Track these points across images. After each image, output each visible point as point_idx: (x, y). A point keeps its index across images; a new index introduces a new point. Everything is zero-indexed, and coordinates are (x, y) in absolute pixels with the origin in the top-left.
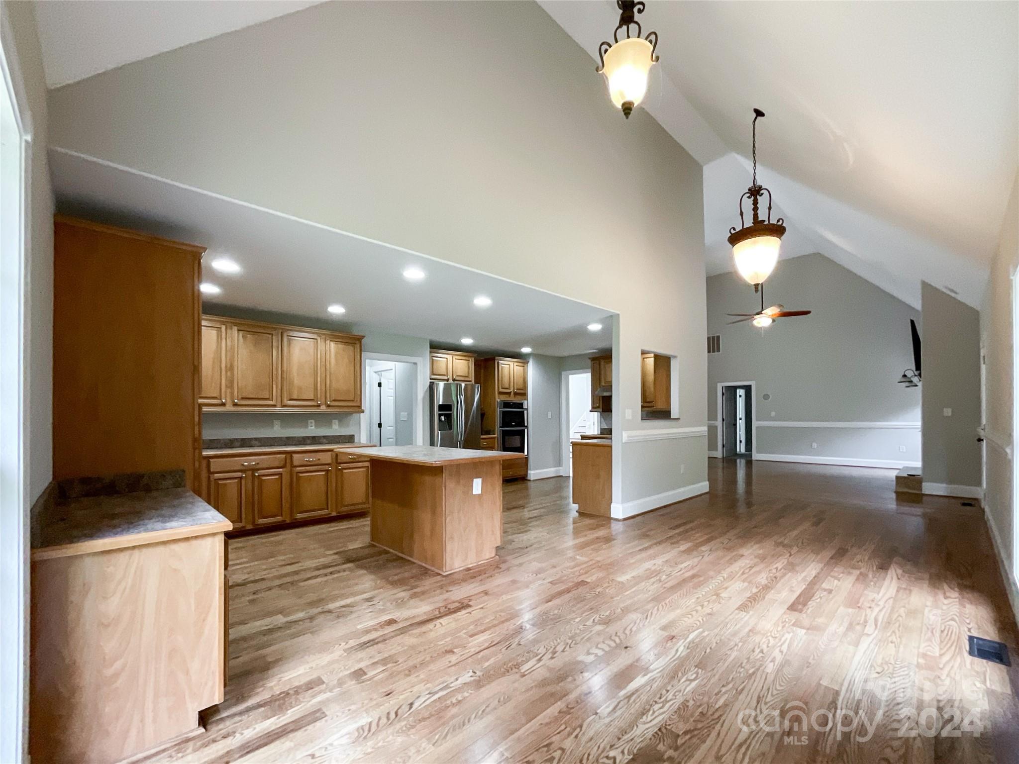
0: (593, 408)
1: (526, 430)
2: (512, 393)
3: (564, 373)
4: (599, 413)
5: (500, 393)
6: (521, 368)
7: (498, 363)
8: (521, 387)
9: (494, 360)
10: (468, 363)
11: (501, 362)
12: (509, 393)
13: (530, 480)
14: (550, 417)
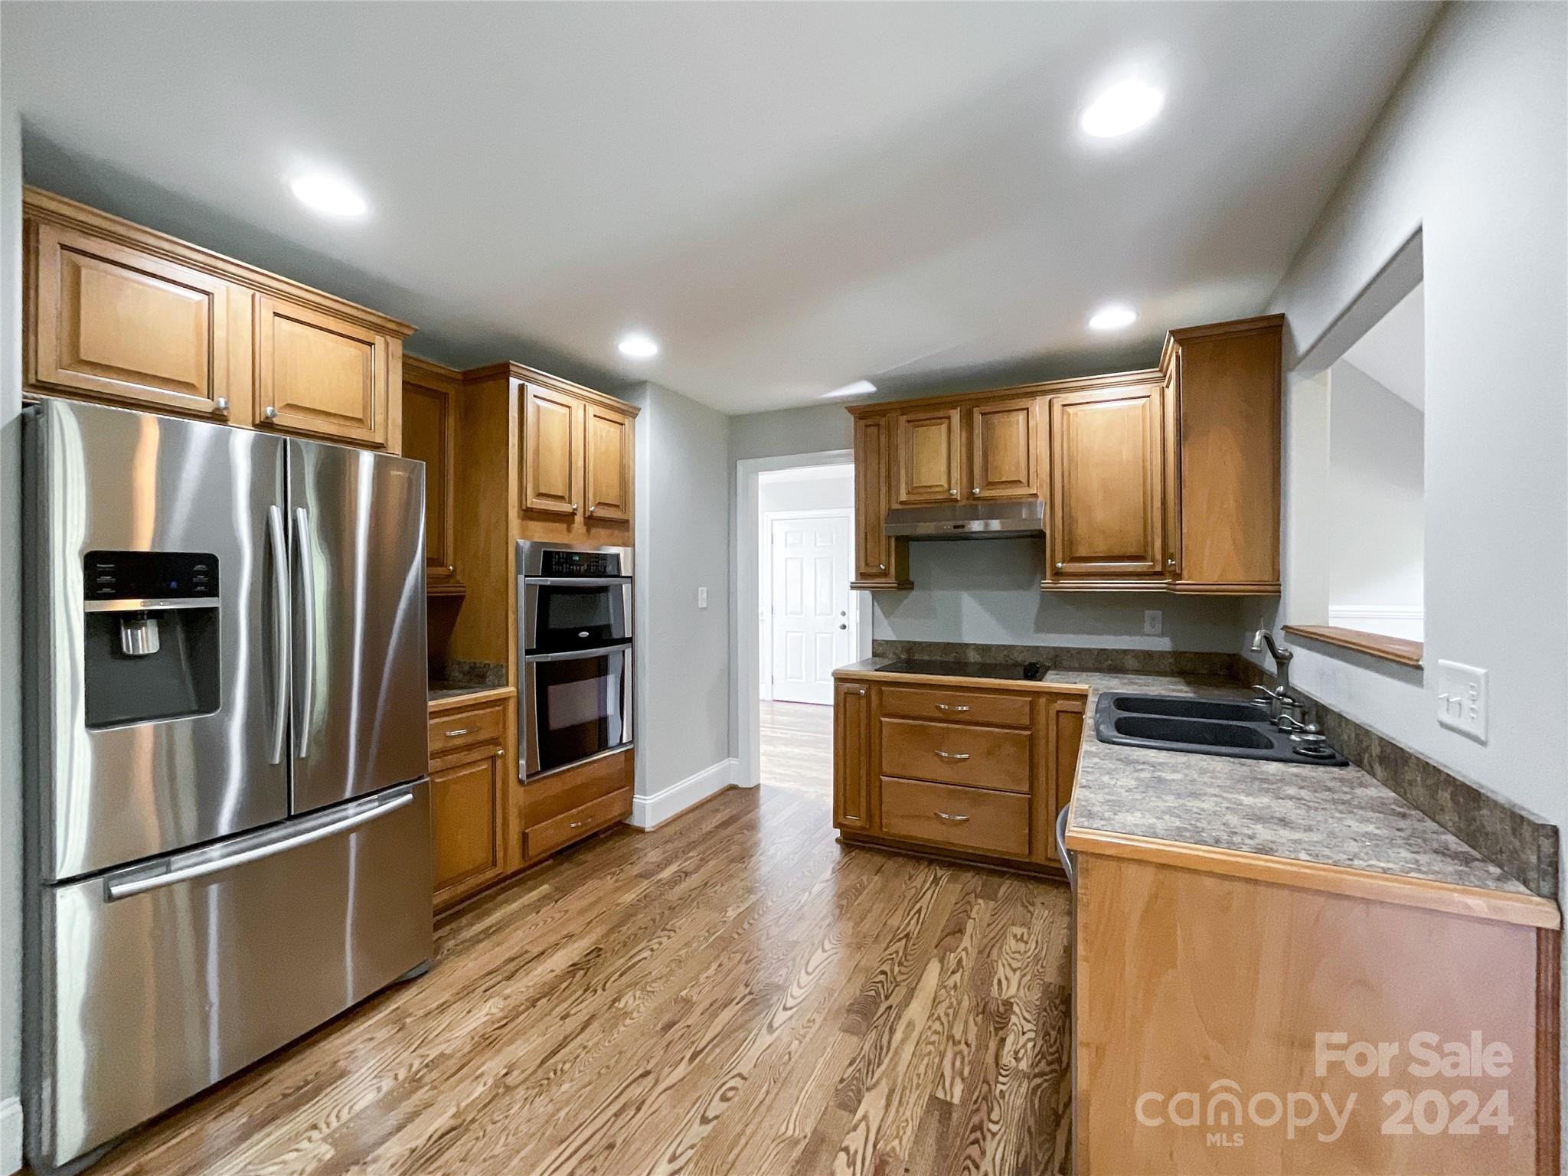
0: (861, 575)
1: (628, 652)
2: (579, 519)
3: (742, 467)
4: (868, 594)
5: (529, 514)
6: (614, 430)
7: (522, 388)
8: (612, 497)
9: (502, 372)
10: (368, 361)
11: (532, 389)
12: (567, 518)
13: (641, 831)
14: (702, 604)
